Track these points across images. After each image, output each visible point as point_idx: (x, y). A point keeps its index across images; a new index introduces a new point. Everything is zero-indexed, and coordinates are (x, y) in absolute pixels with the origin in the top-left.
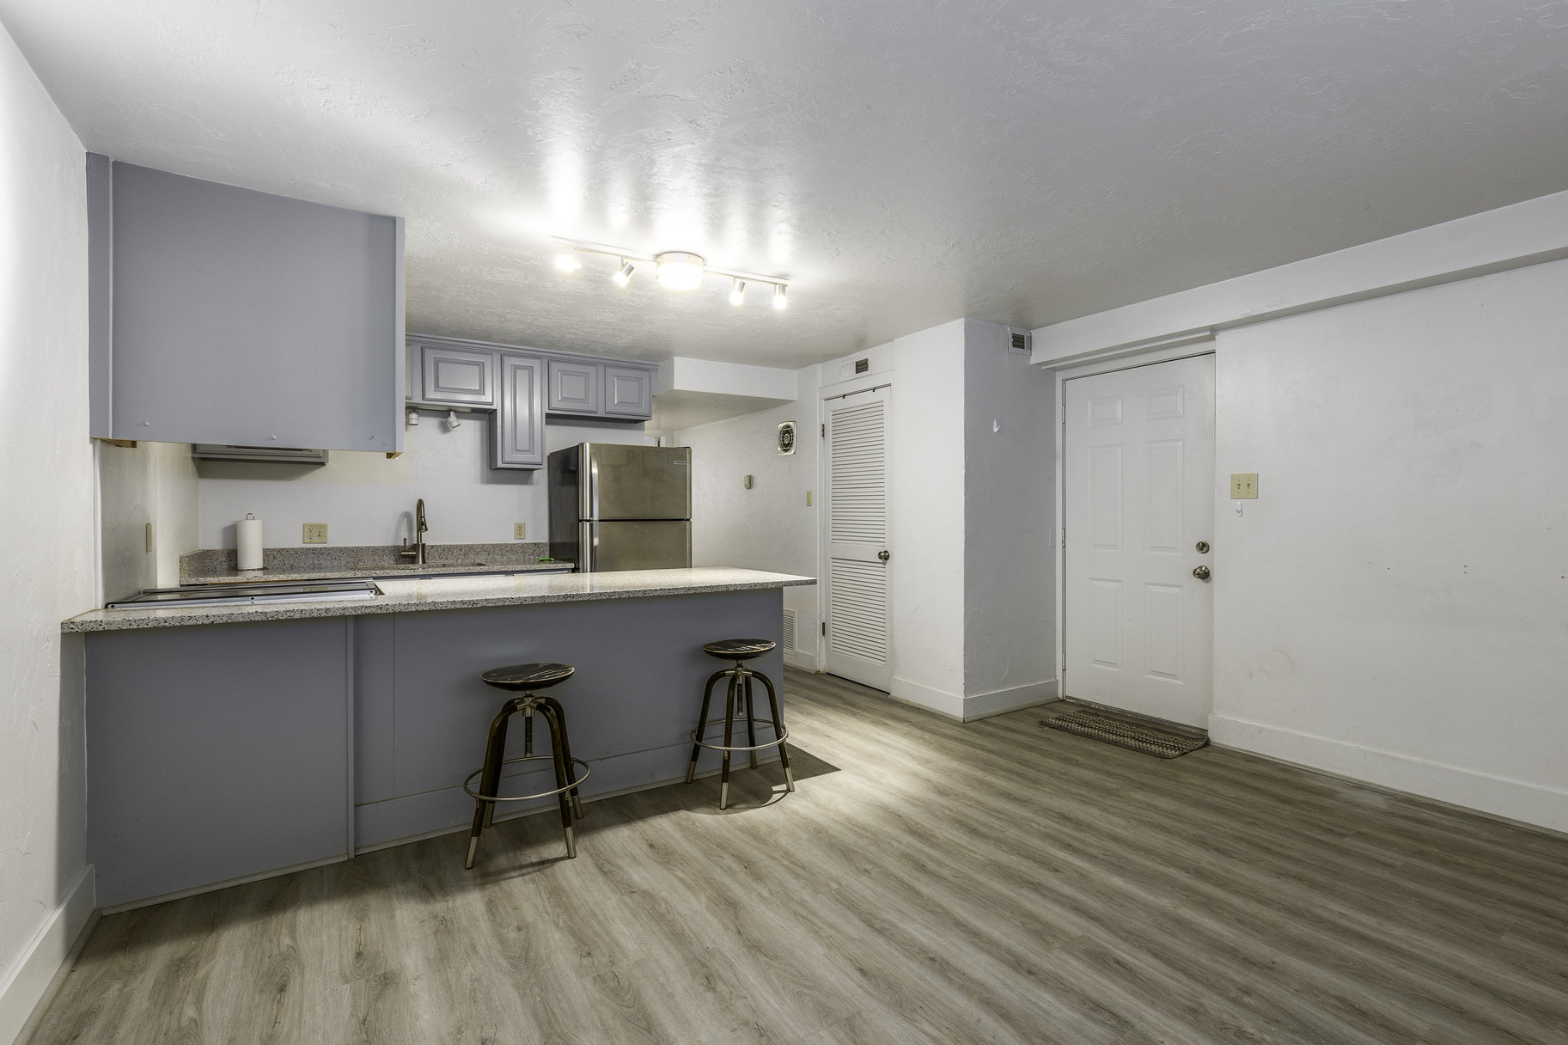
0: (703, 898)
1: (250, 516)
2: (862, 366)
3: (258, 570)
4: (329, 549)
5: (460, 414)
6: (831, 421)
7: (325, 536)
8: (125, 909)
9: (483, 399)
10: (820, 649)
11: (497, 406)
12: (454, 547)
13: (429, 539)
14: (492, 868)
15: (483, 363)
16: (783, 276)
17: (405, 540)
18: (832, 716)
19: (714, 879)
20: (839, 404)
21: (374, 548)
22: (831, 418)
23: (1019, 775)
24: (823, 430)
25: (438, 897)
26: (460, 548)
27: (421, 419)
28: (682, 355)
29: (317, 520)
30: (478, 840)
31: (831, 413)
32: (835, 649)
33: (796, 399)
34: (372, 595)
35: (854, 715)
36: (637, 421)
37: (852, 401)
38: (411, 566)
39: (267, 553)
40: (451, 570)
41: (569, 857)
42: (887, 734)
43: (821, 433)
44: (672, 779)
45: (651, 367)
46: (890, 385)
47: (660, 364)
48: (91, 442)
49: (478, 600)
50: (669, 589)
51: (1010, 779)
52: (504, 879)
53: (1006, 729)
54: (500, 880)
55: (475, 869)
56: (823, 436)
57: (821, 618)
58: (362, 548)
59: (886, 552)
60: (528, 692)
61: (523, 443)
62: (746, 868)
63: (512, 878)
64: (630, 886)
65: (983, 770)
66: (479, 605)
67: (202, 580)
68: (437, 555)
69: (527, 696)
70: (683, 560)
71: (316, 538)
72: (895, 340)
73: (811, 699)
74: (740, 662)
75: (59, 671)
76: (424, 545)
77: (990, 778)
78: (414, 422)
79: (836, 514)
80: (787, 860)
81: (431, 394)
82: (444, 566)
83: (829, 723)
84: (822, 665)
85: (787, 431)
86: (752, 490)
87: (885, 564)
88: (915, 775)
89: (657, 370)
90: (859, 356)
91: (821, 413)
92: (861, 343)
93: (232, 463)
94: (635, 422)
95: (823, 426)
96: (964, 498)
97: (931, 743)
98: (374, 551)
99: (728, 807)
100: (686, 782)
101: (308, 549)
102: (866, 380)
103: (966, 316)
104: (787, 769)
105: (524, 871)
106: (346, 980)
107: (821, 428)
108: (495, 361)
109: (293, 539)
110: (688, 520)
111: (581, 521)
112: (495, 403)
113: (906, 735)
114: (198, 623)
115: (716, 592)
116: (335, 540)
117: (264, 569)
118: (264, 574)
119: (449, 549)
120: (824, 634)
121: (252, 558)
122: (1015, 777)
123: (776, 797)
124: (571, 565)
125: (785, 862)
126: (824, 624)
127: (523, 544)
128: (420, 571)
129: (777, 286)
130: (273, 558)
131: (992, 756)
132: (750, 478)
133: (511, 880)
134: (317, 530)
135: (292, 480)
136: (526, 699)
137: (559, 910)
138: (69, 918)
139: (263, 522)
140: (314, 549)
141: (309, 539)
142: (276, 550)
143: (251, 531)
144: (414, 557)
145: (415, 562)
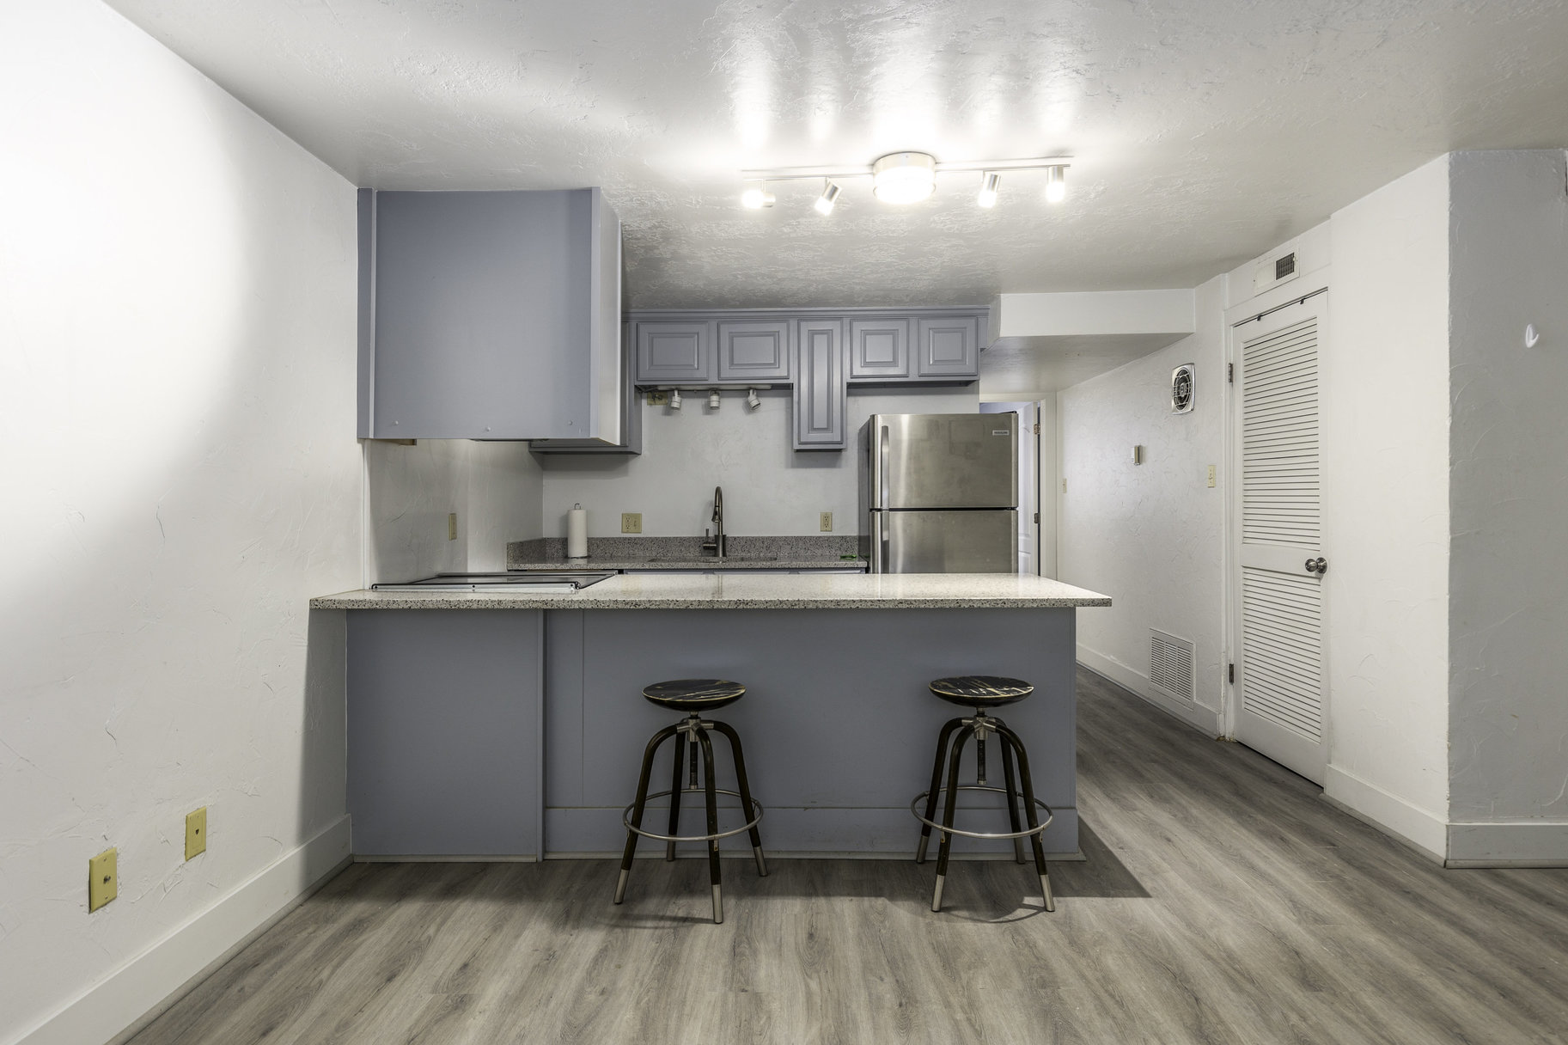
0: (815, 1030)
1: (577, 506)
2: (1285, 267)
3: (582, 558)
4: (642, 539)
5: (760, 391)
6: (1242, 358)
7: (640, 526)
8: (369, 860)
9: (776, 373)
10: (1226, 703)
11: (793, 380)
13: (731, 531)
14: (638, 910)
15: (778, 332)
16: (1060, 153)
17: (707, 530)
18: (1198, 810)
19: (847, 1007)
20: (1254, 330)
21: (681, 538)
22: (1242, 352)
23: (1505, 993)
24: (1231, 373)
25: (568, 927)
26: (763, 540)
27: (723, 400)
28: (1009, 290)
29: (633, 509)
30: (628, 876)
31: (1242, 346)
32: (1249, 707)
33: (1194, 331)
34: (572, 589)
35: (1238, 814)
36: (967, 383)
37: (1271, 324)
38: (712, 559)
39: (591, 542)
41: (714, 922)
42: (1274, 857)
43: (1228, 377)
44: (893, 853)
45: (979, 311)
46: (1325, 289)
47: (990, 306)
48: (358, 442)
49: (640, 601)
50: (872, 601)
51: (1479, 997)
52: (636, 927)
53: (1538, 897)
54: (632, 927)
55: (622, 906)
56: (1231, 381)
57: (1227, 656)
58: (670, 539)
59: (1321, 560)
60: (693, 713)
61: (820, 421)
62: (901, 1005)
63: (645, 928)
64: (747, 982)
65: (1427, 963)
66: (641, 607)
67: (523, 567)
68: (739, 548)
69: (692, 717)
70: (1005, 563)
71: (632, 528)
72: (1333, 216)
73: (1182, 778)
74: (981, 710)
75: (306, 641)
76: (724, 536)
77: (1432, 982)
78: (714, 404)
79: (1249, 499)
80: (966, 1013)
81: (726, 373)
82: (742, 560)
83: (1186, 820)
84: (1228, 726)
85: (1184, 378)
86: (1141, 466)
87: (1319, 579)
88: (1279, 938)
89: (987, 315)
90: (1281, 252)
91: (1228, 347)
92: (1284, 230)
93: (563, 456)
94: (965, 385)
95: (1231, 365)
96: (1447, 469)
97: (1350, 889)
98: (682, 541)
99: (941, 909)
100: (916, 861)
101: (625, 539)
102: (1293, 286)
103: (1451, 150)
104: (1042, 876)
105: (662, 924)
106: (434, 991)
107: (1228, 369)
108: (791, 328)
109: (614, 530)
110: (1013, 509)
111: (871, 510)
112: (791, 378)
113: (1310, 866)
114: (400, 607)
115: (941, 609)
116: (649, 530)
117: (588, 557)
118: (588, 562)
119: (751, 542)
120: (1232, 681)
121: (578, 548)
122: (1491, 994)
123: (1020, 912)
124: (863, 564)
125: (960, 1016)
126: (1231, 666)
127: (829, 537)
128: (720, 565)
129: (1050, 169)
130: (597, 547)
131: (1466, 942)
132: (1139, 450)
133: (642, 930)
134: (632, 520)
135: (612, 471)
136: (690, 720)
137: (655, 984)
138: (310, 859)
139: (587, 512)
140: (630, 539)
141: (626, 529)
142: (597, 539)
143: (578, 519)
144: (715, 549)
145: (716, 555)
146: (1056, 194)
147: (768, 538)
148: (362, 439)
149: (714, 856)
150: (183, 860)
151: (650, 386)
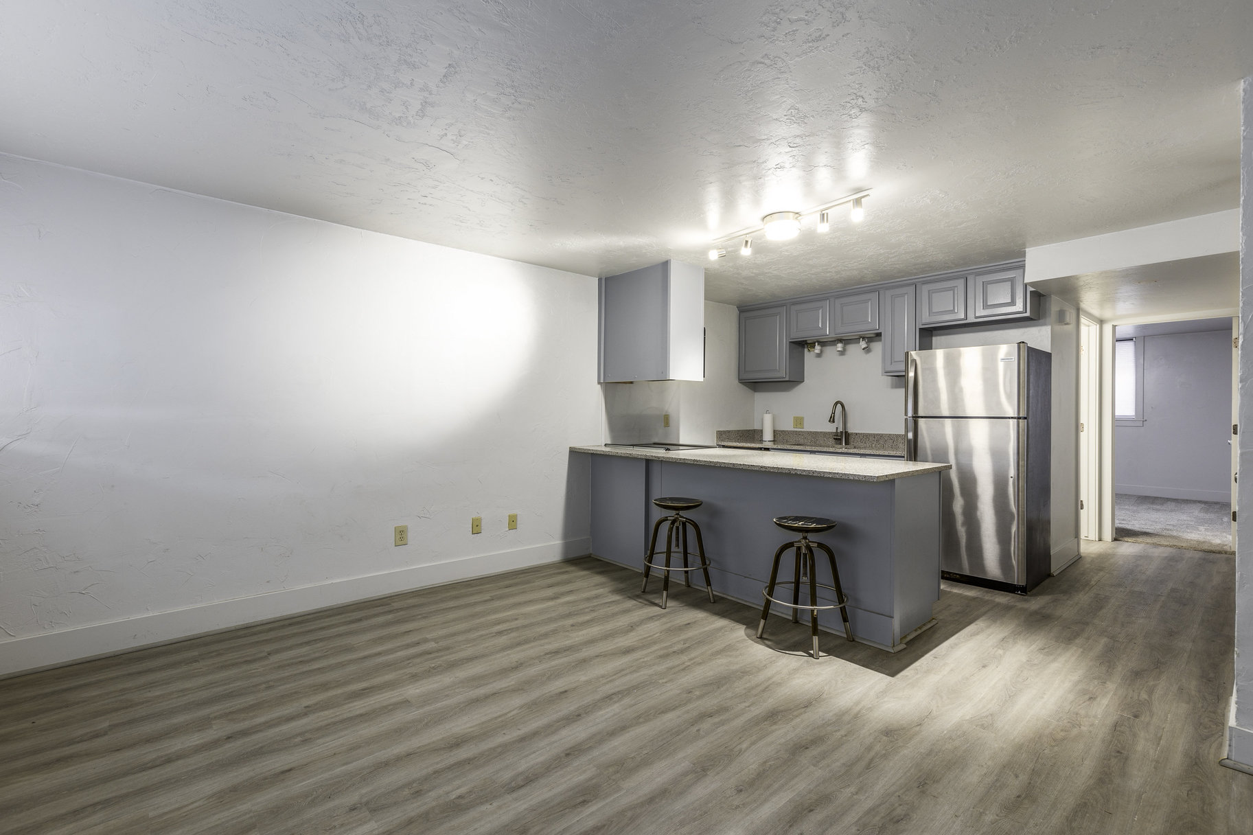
1: (767, 412)
3: (770, 441)
4: (803, 432)
7: (803, 425)
9: (871, 326)
11: (881, 330)
12: (871, 435)
13: (852, 429)
15: (871, 299)
17: (837, 428)
21: (824, 432)
28: (1035, 245)
29: (800, 414)
39: (775, 432)
40: (825, 449)
58: (818, 432)
60: (677, 512)
61: (899, 356)
68: (859, 440)
71: (799, 425)
74: (804, 535)
76: (846, 432)
78: (842, 349)
81: (838, 330)
98: (825, 434)
101: (794, 431)
108: (880, 296)
109: (788, 425)
112: (880, 328)
116: (808, 427)
117: (774, 441)
118: (774, 444)
121: (768, 436)
128: (844, 450)
130: (778, 436)
134: (799, 421)
135: (788, 391)
138: (567, 546)
139: (773, 415)
140: (796, 431)
141: (796, 426)
142: (780, 431)
143: (768, 419)
144: (840, 440)
145: (841, 444)
146: (858, 216)
147: (877, 434)
148: (599, 383)
149: (667, 578)
150: (507, 529)
151: (803, 341)
